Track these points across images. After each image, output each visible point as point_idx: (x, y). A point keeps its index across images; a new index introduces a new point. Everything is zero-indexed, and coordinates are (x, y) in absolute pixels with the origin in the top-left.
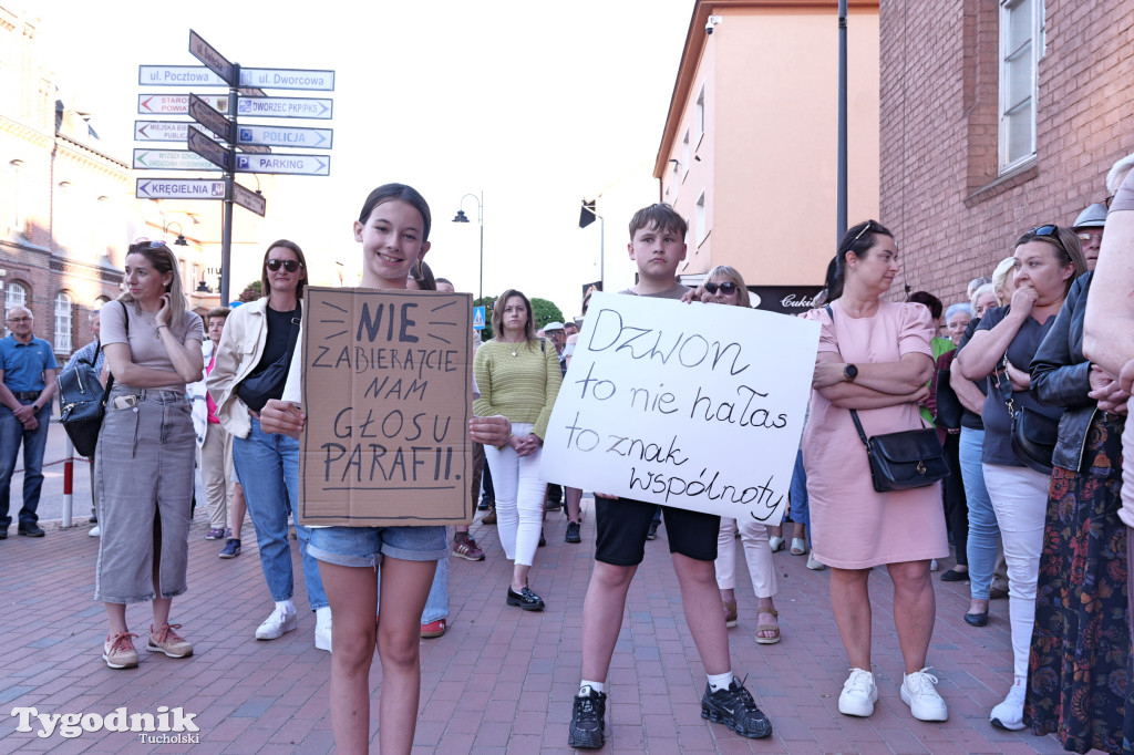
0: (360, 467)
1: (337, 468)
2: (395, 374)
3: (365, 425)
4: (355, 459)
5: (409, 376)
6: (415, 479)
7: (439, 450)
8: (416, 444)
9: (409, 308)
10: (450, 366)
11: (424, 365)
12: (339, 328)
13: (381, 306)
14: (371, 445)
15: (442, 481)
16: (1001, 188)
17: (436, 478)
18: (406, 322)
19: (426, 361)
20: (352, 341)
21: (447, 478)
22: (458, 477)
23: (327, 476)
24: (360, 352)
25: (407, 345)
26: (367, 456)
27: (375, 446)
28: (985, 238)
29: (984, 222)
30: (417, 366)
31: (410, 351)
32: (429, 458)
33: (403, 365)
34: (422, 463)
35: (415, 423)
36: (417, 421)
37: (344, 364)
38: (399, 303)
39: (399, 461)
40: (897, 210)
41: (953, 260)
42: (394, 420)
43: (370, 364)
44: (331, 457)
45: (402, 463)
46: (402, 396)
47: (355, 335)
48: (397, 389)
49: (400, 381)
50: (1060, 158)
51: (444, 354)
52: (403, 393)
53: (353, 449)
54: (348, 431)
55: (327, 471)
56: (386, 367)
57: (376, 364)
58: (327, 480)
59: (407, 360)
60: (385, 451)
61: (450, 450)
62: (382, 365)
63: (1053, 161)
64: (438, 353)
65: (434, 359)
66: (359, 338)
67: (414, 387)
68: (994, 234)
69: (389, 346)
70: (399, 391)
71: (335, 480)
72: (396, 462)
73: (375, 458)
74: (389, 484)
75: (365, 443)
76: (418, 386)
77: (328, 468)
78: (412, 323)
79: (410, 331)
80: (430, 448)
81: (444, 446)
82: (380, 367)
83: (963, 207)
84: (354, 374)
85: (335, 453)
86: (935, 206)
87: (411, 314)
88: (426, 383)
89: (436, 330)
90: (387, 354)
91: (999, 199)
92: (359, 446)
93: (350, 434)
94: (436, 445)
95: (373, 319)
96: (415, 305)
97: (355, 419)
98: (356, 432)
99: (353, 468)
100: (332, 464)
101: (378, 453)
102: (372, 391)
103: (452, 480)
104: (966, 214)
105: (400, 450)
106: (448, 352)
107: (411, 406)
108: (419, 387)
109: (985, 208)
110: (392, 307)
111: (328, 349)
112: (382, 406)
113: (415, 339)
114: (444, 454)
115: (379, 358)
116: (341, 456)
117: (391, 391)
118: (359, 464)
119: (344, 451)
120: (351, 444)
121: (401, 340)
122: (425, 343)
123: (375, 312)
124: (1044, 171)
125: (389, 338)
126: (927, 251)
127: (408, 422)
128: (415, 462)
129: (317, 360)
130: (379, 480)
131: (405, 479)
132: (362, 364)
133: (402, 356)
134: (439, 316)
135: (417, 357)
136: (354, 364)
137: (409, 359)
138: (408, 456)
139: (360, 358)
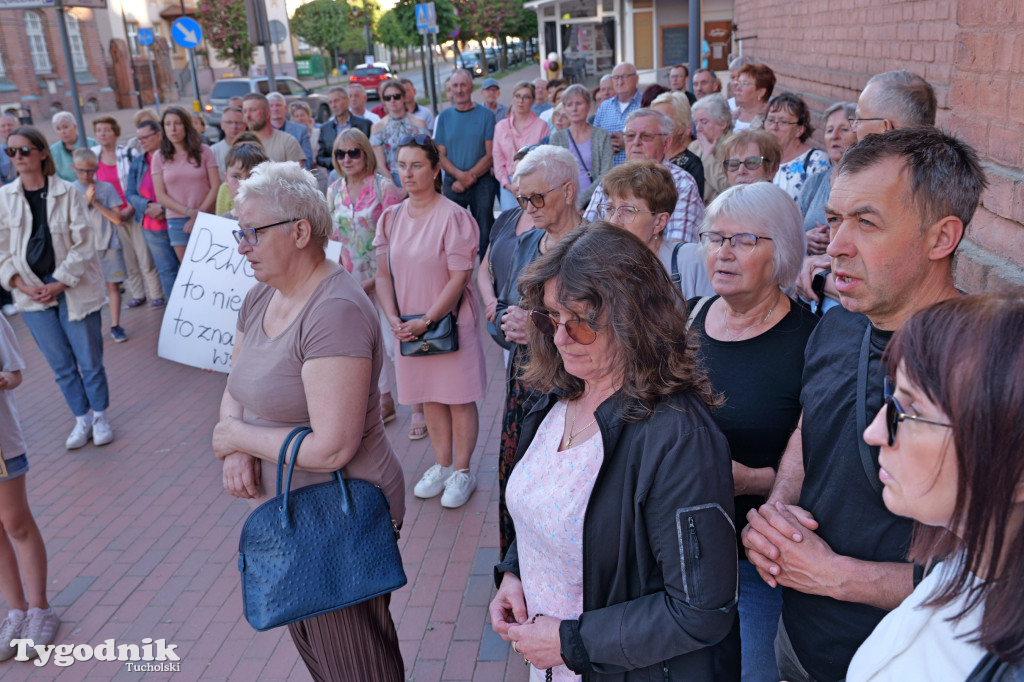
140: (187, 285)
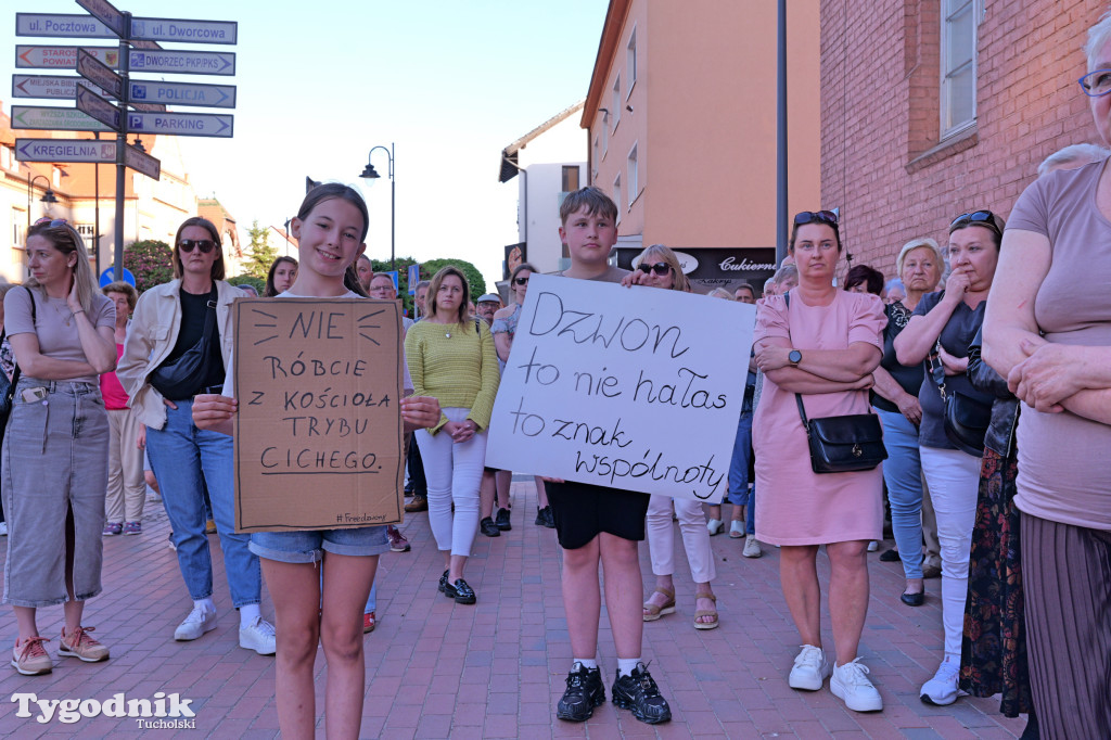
16: (942, 155)
28: (926, 206)
29: (925, 189)
40: (838, 173)
41: (894, 228)
50: (999, 127)
63: (992, 129)
68: (935, 202)
83: (905, 173)
86: (877, 171)
91: (940, 166)
104: (907, 180)
109: (927, 175)
124: (984, 140)
126: (869, 218)
140: (530, 366)
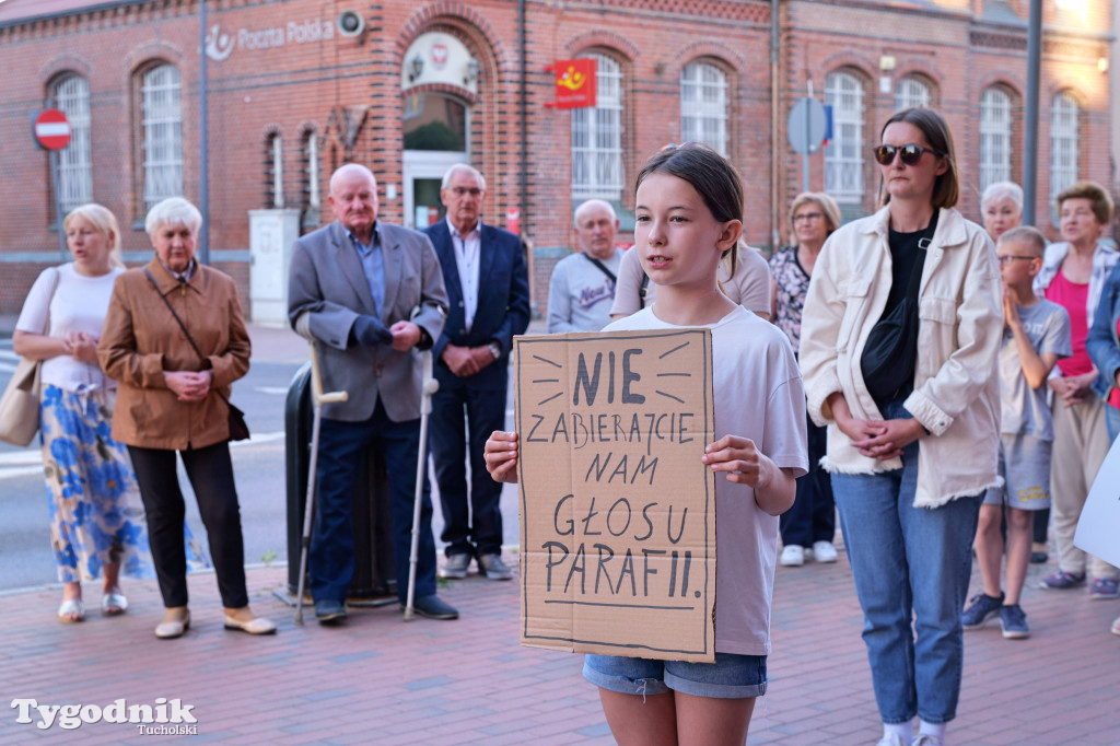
0: (583, 575)
1: (560, 572)
2: (619, 448)
3: (587, 519)
4: (579, 565)
5: (636, 451)
6: (646, 595)
7: (675, 555)
8: (647, 545)
9: (632, 357)
10: (685, 435)
11: (654, 435)
12: (553, 389)
13: (600, 355)
14: (595, 546)
15: (678, 600)
17: (671, 594)
18: (631, 377)
19: (655, 429)
20: (568, 406)
21: (684, 595)
22: (698, 594)
23: (549, 584)
24: (578, 419)
25: (633, 408)
26: (592, 559)
27: (599, 546)
30: (644, 436)
31: (635, 415)
32: (662, 563)
33: (628, 435)
34: (654, 572)
35: (645, 516)
36: (648, 513)
37: (560, 436)
38: (619, 349)
39: (627, 569)
42: (621, 512)
43: (590, 435)
44: (553, 561)
45: (631, 572)
46: (629, 480)
47: (572, 398)
48: (622, 469)
49: (625, 458)
51: (677, 418)
52: (630, 475)
53: (576, 550)
54: (569, 526)
55: (549, 578)
56: (608, 440)
57: (597, 436)
58: (549, 590)
59: (633, 429)
60: (612, 554)
61: (688, 555)
62: (603, 436)
64: (669, 418)
65: (665, 425)
66: (576, 401)
67: (642, 467)
69: (610, 410)
70: (625, 472)
71: (557, 591)
72: (624, 570)
73: (601, 562)
74: (616, 599)
75: (589, 542)
76: (646, 464)
77: (549, 574)
78: (637, 377)
79: (635, 388)
80: (664, 552)
81: (681, 550)
82: (601, 440)
84: (573, 452)
85: (557, 555)
87: (636, 364)
88: (656, 459)
89: (668, 385)
90: (608, 422)
92: (582, 546)
93: (572, 531)
94: (670, 548)
95: (591, 375)
96: (639, 352)
97: (576, 510)
98: (579, 527)
99: (577, 575)
100: (554, 568)
101: (604, 557)
102: (593, 474)
103: (690, 599)
105: (629, 554)
106: (682, 415)
107: (639, 493)
108: (648, 466)
110: (612, 355)
111: (542, 418)
112: (606, 491)
113: (640, 399)
114: (681, 560)
115: (600, 427)
116: (564, 558)
117: (616, 472)
118: (583, 570)
119: (567, 552)
120: (573, 542)
121: (624, 401)
122: (655, 405)
123: (593, 363)
125: (611, 400)
127: (637, 514)
128: (647, 571)
129: (532, 433)
130: (605, 595)
131: (634, 594)
132: (581, 436)
133: (626, 424)
134: (669, 364)
135: (644, 424)
136: (572, 436)
137: (635, 429)
138: (638, 559)
139: (579, 428)
